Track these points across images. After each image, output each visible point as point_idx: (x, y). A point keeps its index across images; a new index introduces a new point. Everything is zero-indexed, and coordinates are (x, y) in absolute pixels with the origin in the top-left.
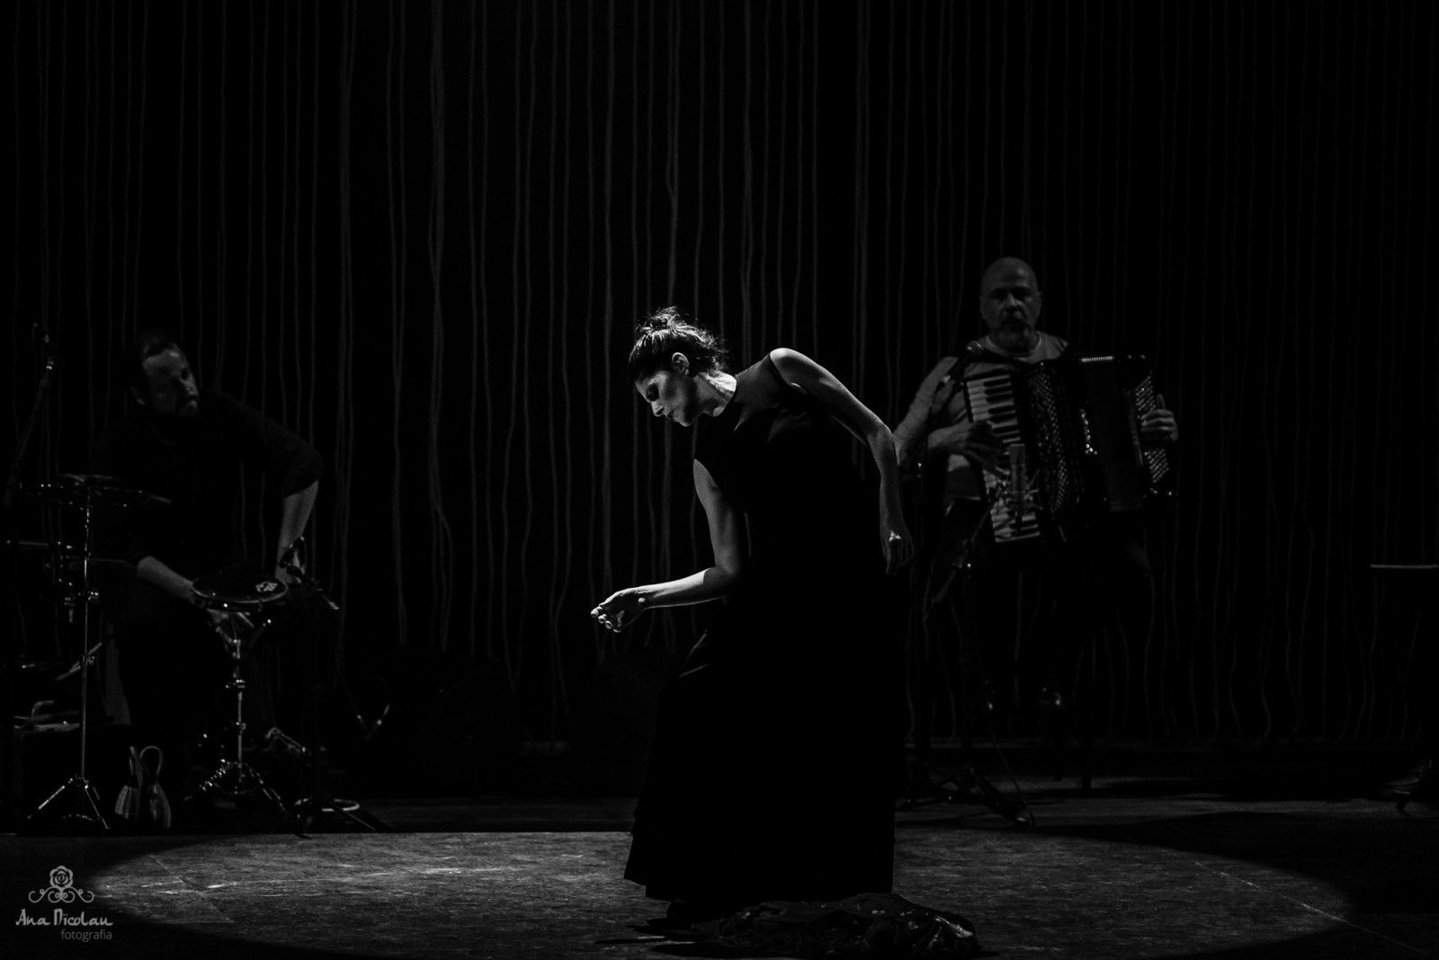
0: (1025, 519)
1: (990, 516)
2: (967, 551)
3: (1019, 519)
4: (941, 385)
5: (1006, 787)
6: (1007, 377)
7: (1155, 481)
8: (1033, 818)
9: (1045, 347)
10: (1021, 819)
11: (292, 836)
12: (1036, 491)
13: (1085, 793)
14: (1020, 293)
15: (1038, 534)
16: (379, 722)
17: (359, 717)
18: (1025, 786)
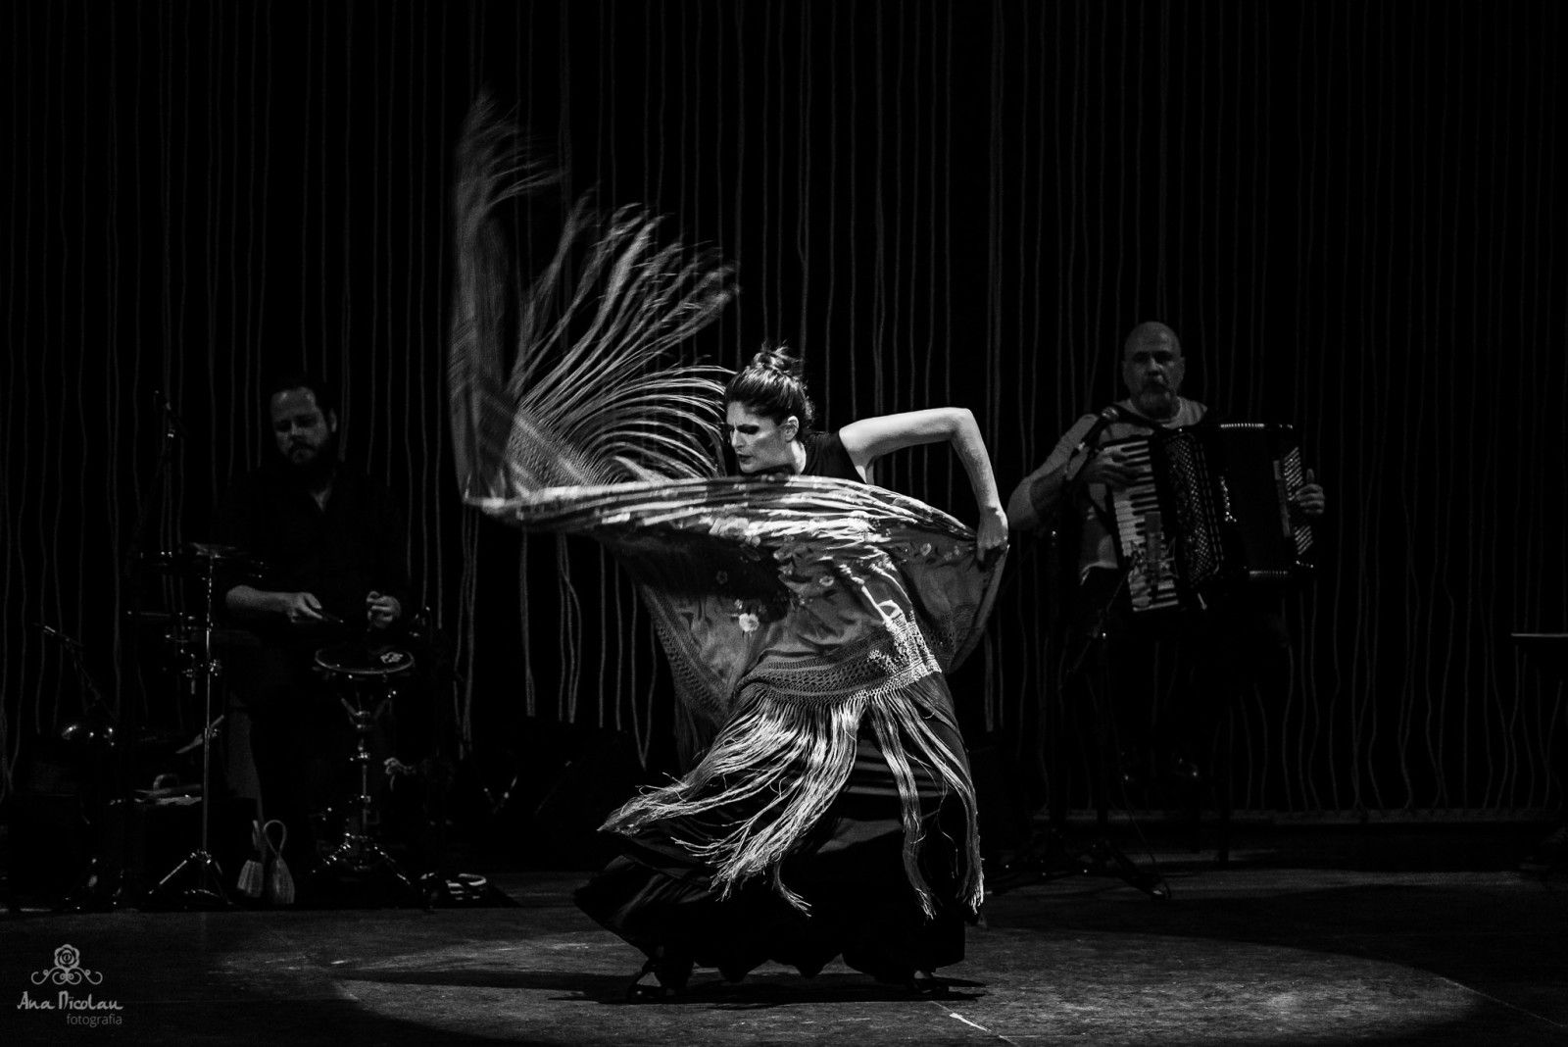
0: (1162, 587)
1: (1126, 585)
2: (1101, 621)
3: (1154, 588)
4: (1076, 452)
5: (1141, 860)
6: (1145, 442)
7: (1300, 553)
8: (1169, 891)
9: (1187, 413)
10: (1157, 892)
11: (418, 911)
12: (1173, 559)
13: (1222, 865)
14: (1162, 357)
15: (1175, 602)
16: (506, 795)
17: (486, 790)
18: (1159, 859)
